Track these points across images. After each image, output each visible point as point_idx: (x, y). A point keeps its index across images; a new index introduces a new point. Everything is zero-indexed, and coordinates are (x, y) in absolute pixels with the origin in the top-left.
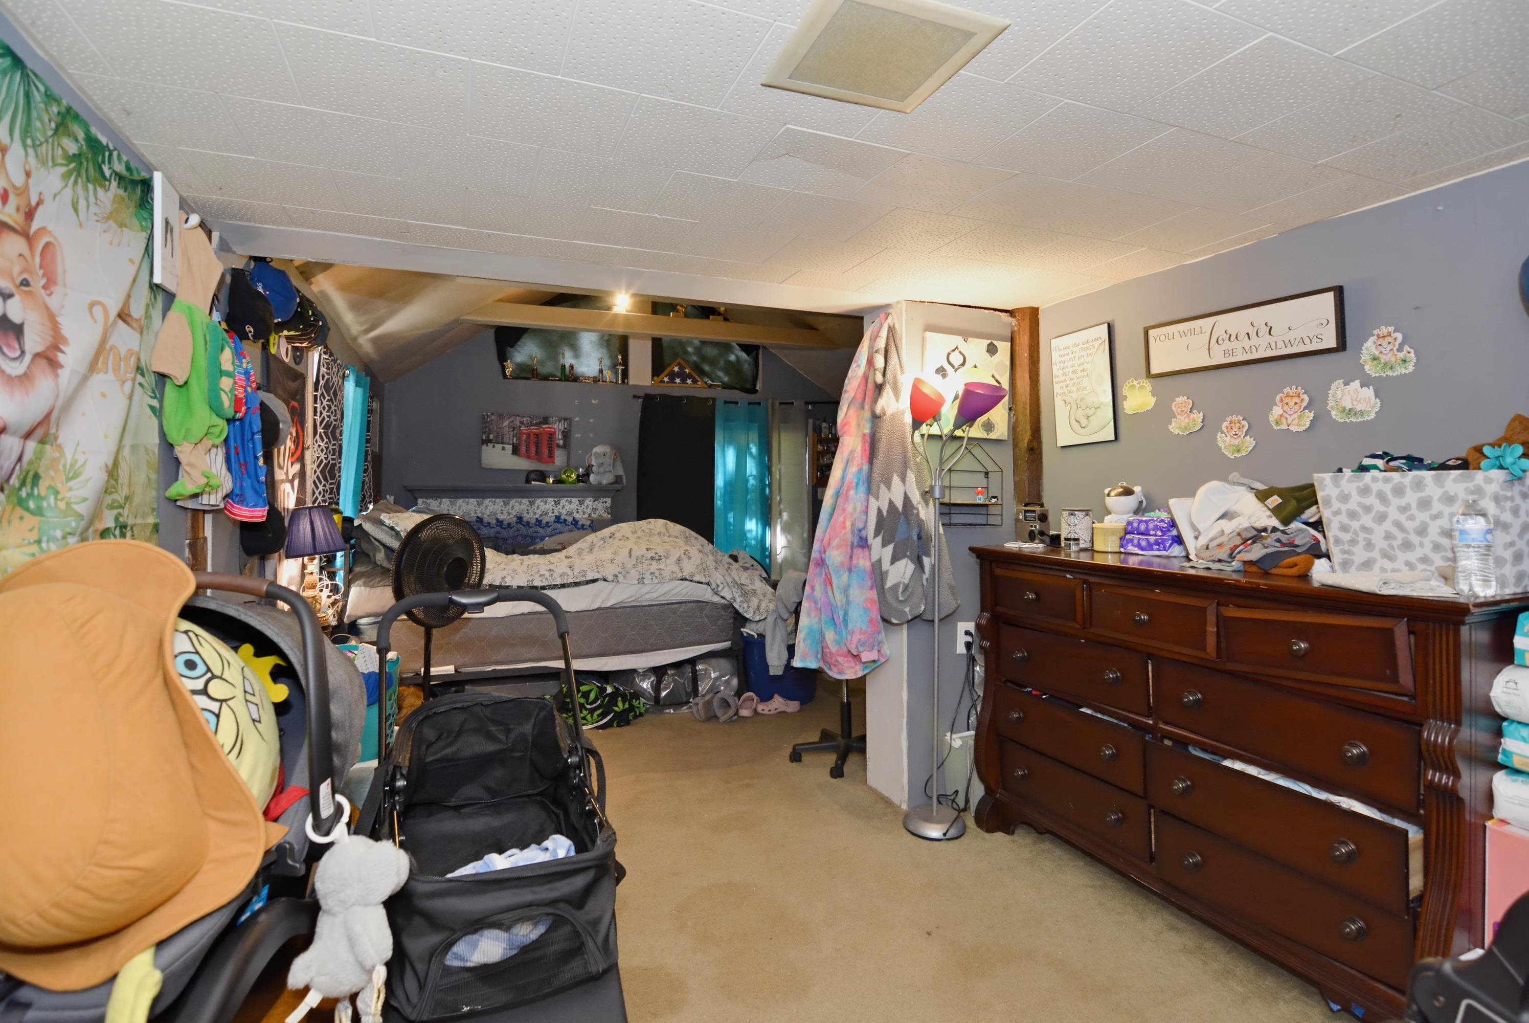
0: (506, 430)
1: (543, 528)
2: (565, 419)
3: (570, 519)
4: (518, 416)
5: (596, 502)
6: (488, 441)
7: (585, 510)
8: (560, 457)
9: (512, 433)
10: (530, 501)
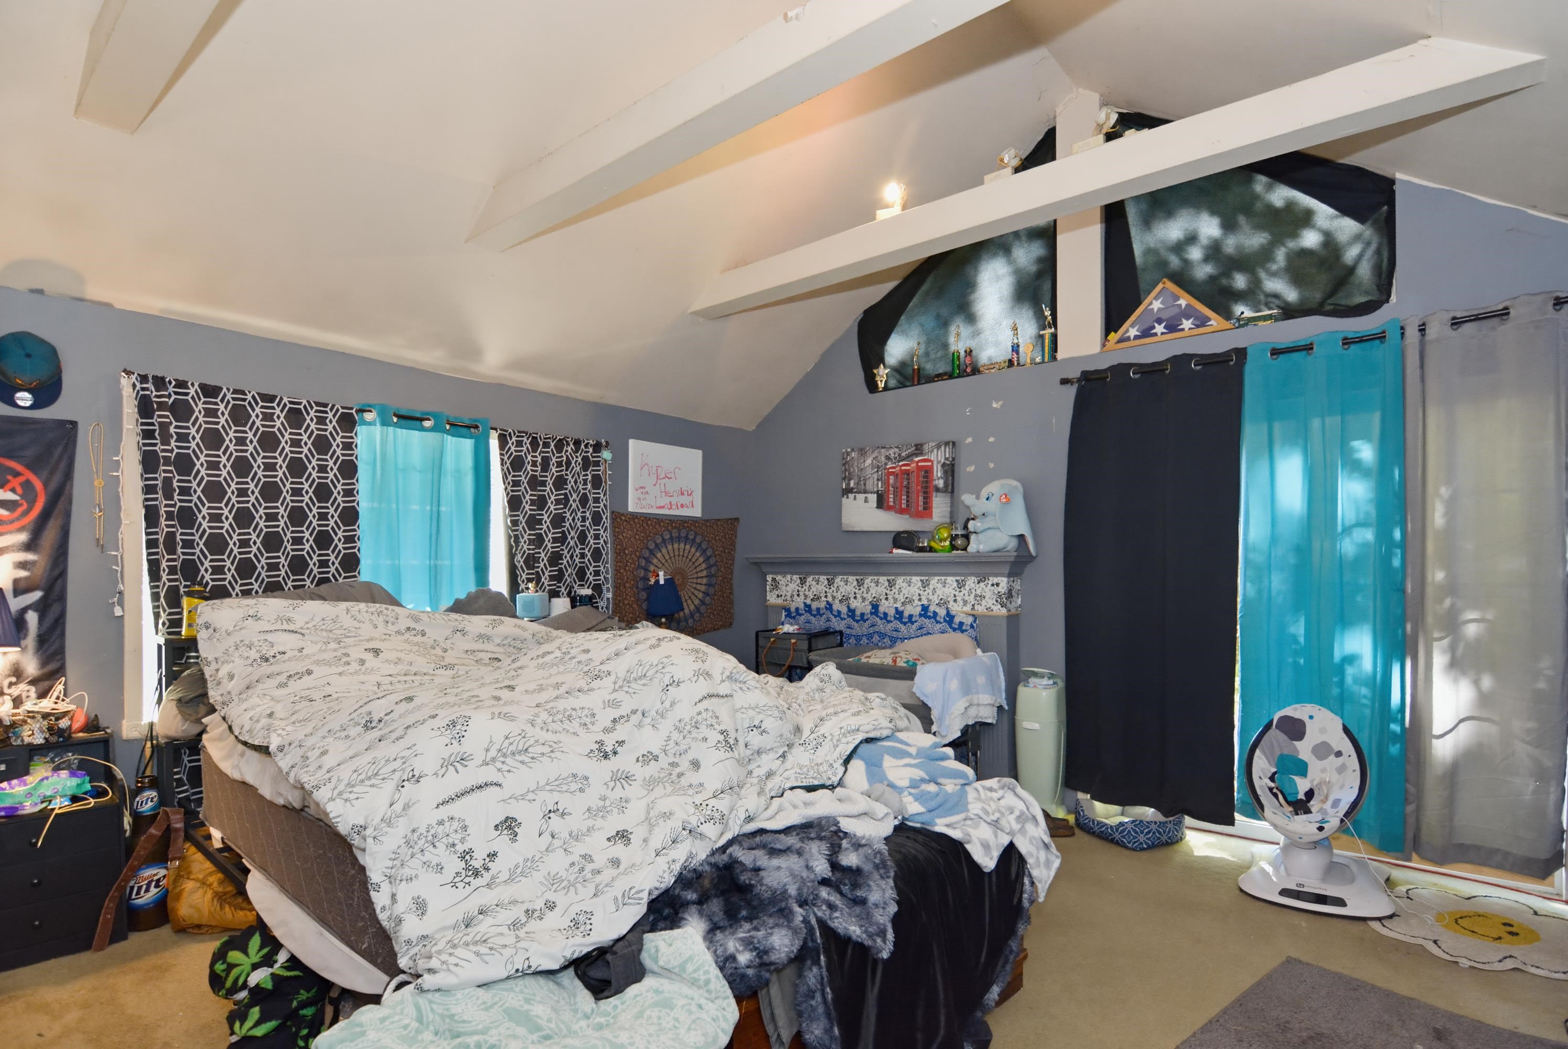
0: (869, 471)
1: (905, 624)
2: (947, 444)
3: (942, 612)
4: (883, 448)
5: (982, 584)
6: (848, 491)
7: (966, 598)
8: (940, 506)
9: (875, 476)
10: (888, 580)
